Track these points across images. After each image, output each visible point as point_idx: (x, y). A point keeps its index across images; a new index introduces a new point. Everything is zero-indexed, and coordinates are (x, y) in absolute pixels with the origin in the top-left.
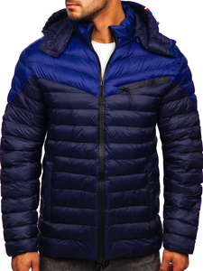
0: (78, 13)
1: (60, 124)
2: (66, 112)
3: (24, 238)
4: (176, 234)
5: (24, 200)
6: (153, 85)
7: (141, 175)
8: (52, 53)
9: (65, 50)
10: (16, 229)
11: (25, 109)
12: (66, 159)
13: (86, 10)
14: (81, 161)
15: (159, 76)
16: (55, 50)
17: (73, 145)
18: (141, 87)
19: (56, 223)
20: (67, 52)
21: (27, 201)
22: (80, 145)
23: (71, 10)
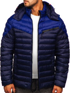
0: (28, 4)
1: (18, 43)
2: (20, 39)
3: (8, 80)
4: (59, 80)
5: (8, 67)
6: (54, 30)
7: (49, 60)
8: (18, 19)
9: (22, 18)
10: (6, 76)
11: (9, 38)
12: (21, 55)
13: (30, 4)
14: (25, 56)
15: (56, 27)
16: (18, 18)
17: (23, 50)
18: (50, 31)
19: (18, 75)
20: (22, 19)
21: (9, 67)
22: (25, 50)
23: (25, 3)
